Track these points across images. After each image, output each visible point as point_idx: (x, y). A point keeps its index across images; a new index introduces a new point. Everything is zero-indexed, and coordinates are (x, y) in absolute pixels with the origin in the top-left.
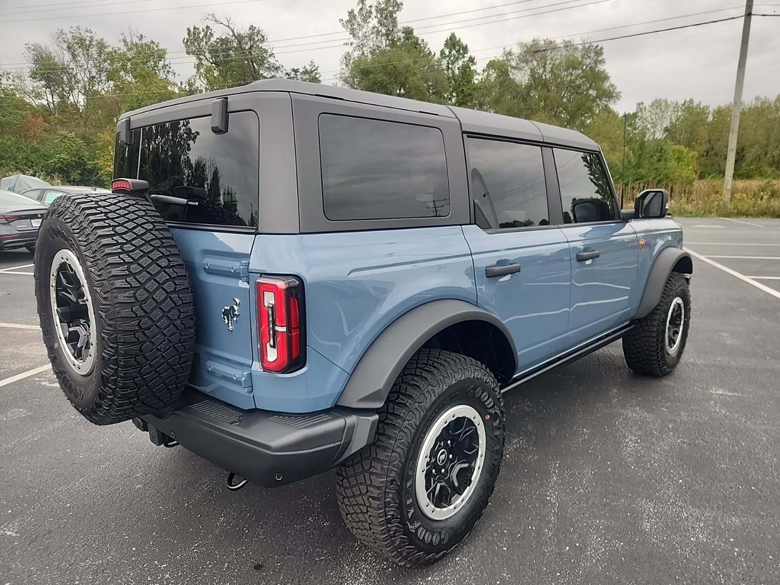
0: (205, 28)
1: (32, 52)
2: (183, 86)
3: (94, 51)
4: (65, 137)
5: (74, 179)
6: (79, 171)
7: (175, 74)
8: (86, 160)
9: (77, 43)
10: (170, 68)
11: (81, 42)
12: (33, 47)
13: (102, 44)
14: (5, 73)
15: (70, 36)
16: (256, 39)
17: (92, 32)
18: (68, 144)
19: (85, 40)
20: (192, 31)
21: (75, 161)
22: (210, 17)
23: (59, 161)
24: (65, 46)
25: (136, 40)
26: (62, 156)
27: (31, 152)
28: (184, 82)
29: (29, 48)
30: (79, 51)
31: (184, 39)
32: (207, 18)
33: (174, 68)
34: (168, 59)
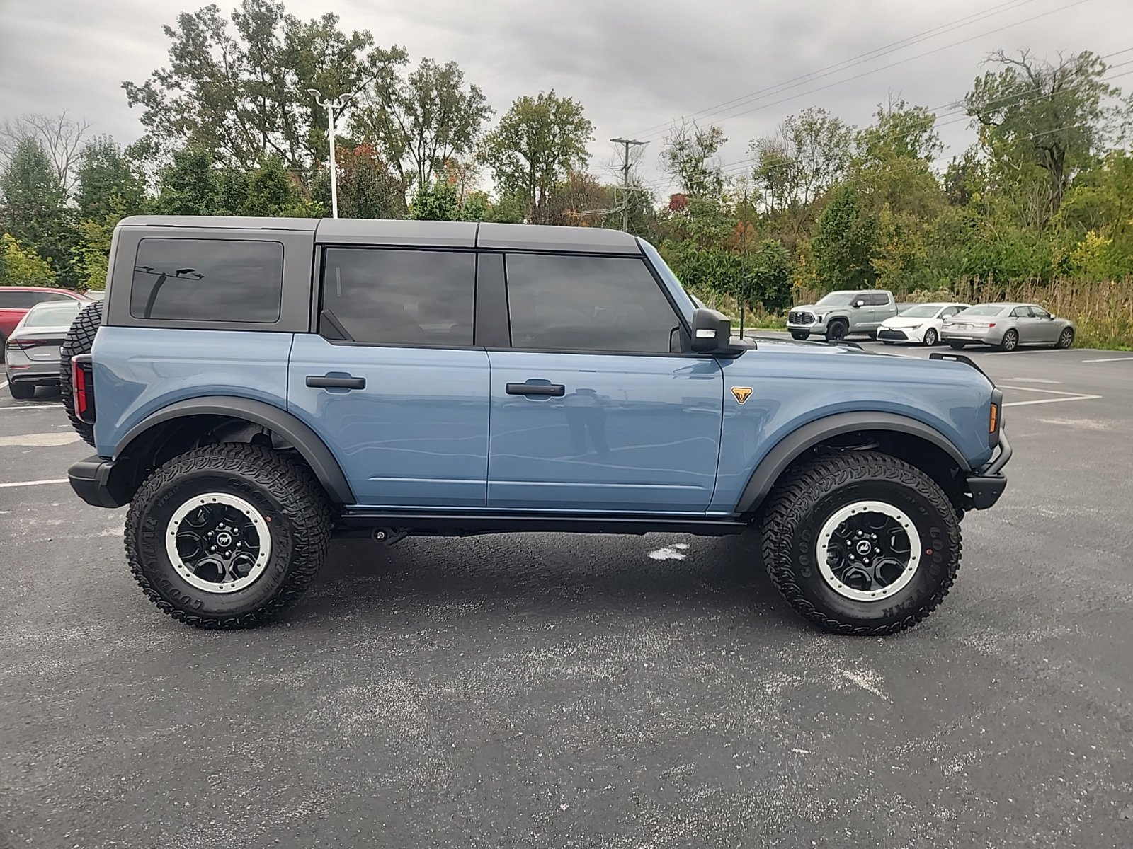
0: (1004, 71)
1: (757, 149)
2: (956, 163)
3: (824, 136)
4: (769, 246)
5: (769, 297)
6: (776, 288)
7: (942, 147)
8: (787, 274)
9: (806, 130)
10: (938, 139)
11: (811, 128)
12: (757, 143)
13: (836, 125)
14: (728, 177)
15: (798, 122)
16: (1090, 70)
17: (825, 113)
18: (770, 255)
19: (815, 124)
20: (983, 80)
21: (774, 275)
22: (996, 57)
23: (757, 275)
24: (791, 135)
25: (895, 110)
26: (761, 269)
27: (731, 266)
28: (959, 156)
29: (754, 145)
30: (807, 139)
31: (967, 95)
32: (989, 60)
33: (943, 139)
34: (937, 128)
